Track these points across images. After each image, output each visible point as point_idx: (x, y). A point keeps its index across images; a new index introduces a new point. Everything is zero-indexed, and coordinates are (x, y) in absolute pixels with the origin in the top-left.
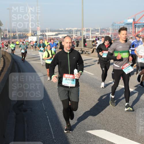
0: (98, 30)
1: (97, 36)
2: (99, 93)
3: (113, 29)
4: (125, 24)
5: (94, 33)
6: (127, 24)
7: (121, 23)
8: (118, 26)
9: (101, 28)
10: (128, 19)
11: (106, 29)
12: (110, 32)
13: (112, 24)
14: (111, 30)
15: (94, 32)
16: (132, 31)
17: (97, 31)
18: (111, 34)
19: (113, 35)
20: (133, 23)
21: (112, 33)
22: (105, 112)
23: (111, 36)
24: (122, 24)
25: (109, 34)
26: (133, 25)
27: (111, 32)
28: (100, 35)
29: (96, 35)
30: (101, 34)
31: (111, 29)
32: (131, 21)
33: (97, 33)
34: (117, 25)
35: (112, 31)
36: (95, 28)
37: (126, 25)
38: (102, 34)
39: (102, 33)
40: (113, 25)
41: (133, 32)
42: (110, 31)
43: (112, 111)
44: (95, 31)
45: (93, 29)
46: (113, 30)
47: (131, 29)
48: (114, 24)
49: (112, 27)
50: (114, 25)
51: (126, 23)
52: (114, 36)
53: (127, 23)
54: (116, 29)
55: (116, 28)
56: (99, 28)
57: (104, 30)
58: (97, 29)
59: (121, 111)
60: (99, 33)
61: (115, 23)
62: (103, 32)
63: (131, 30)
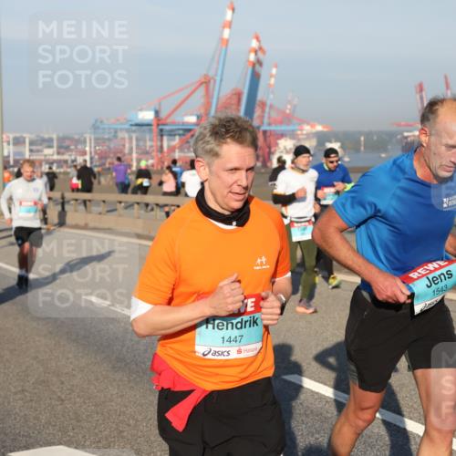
0: (51, 140)
1: (48, 157)
2: (51, 333)
3: (96, 139)
4: (132, 125)
5: (38, 151)
6: (137, 125)
7: (118, 120)
8: (112, 131)
9: (61, 135)
10: (141, 110)
11: (76, 137)
12: (87, 149)
13: (94, 125)
14: (90, 143)
15: (39, 148)
16: (151, 147)
17: (48, 142)
18: (91, 153)
19: (96, 157)
20: (154, 123)
21: (93, 150)
22: (68, 392)
23: (91, 158)
24: (122, 124)
25: (84, 153)
26: (154, 127)
27: (90, 147)
28: (56, 157)
29: (46, 156)
30: (58, 153)
31: (90, 140)
32: (148, 116)
33: (47, 151)
34: (106, 126)
35: (93, 145)
36: (42, 135)
37: (134, 128)
38: (63, 154)
39: (62, 150)
40: (95, 128)
41: (154, 148)
42: (88, 144)
43: (92, 387)
44: (41, 145)
45: (33, 137)
46: (95, 143)
47: (150, 140)
48: (98, 123)
49: (95, 133)
50: (98, 128)
51: (133, 123)
52: (101, 158)
53: (137, 122)
54: (104, 139)
55: (106, 136)
56: (55, 136)
57: (67, 143)
58: (46, 136)
59: (119, 386)
60: (55, 149)
61: (102, 122)
62: (67, 148)
63: (149, 144)
